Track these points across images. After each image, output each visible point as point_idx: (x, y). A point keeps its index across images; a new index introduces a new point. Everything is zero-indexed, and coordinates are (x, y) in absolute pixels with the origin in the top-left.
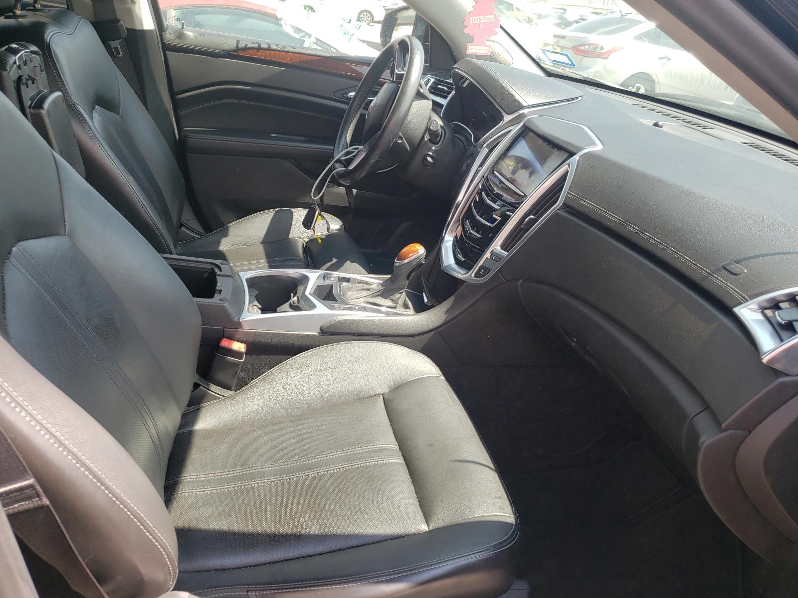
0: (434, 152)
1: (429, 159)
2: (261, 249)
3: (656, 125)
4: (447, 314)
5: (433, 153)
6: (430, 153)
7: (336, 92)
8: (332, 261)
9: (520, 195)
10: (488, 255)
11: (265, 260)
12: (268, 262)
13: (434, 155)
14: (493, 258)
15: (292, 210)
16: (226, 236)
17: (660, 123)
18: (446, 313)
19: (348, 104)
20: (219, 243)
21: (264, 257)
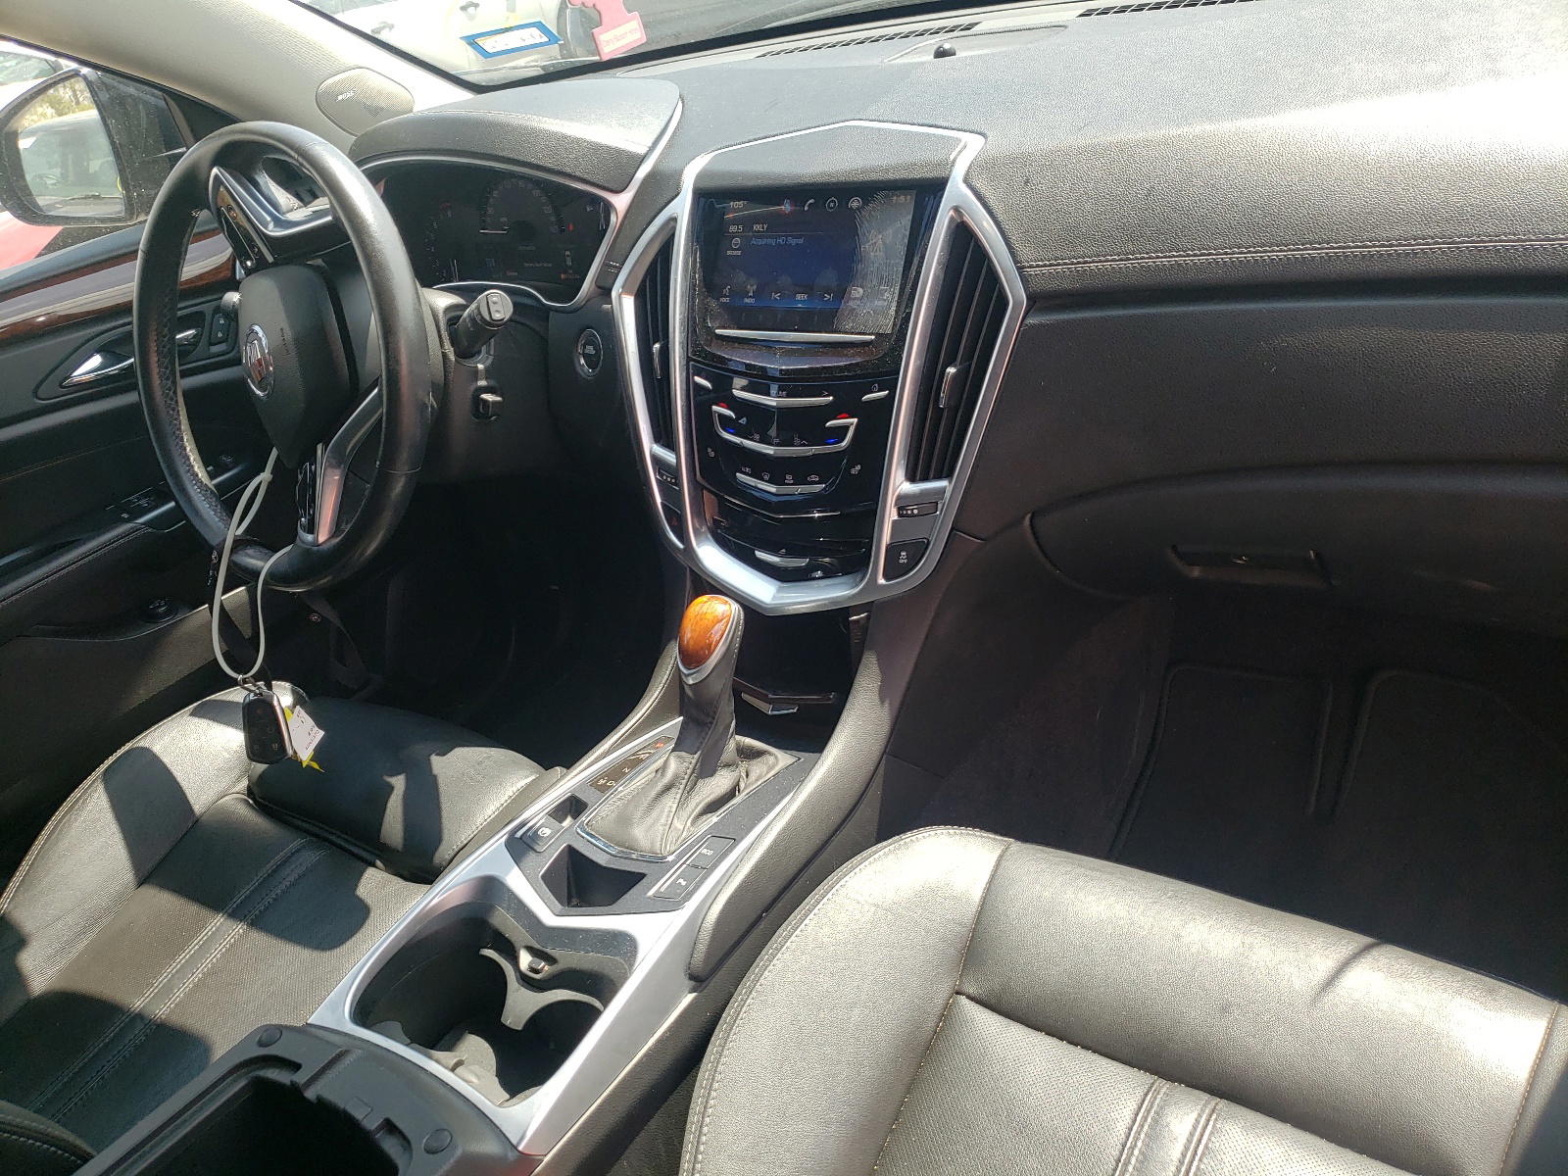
0: (489, 373)
1: (488, 397)
2: (162, 901)
3: (941, 54)
4: (887, 701)
5: (486, 379)
6: (482, 383)
7: (38, 387)
8: (391, 788)
9: (870, 342)
10: (891, 514)
11: (219, 920)
12: (235, 915)
13: (492, 383)
14: (916, 512)
15: (141, 744)
16: (21, 942)
17: (947, 46)
18: (882, 702)
19: (134, 387)
20: (17, 978)
21: (204, 912)
